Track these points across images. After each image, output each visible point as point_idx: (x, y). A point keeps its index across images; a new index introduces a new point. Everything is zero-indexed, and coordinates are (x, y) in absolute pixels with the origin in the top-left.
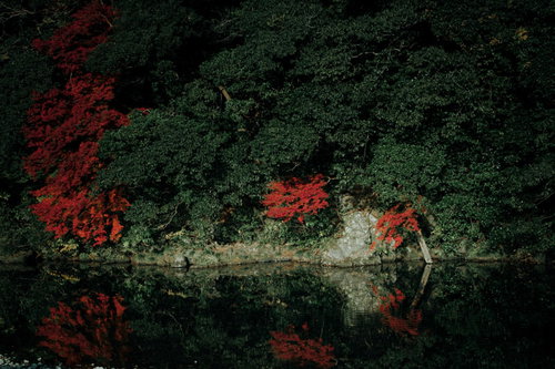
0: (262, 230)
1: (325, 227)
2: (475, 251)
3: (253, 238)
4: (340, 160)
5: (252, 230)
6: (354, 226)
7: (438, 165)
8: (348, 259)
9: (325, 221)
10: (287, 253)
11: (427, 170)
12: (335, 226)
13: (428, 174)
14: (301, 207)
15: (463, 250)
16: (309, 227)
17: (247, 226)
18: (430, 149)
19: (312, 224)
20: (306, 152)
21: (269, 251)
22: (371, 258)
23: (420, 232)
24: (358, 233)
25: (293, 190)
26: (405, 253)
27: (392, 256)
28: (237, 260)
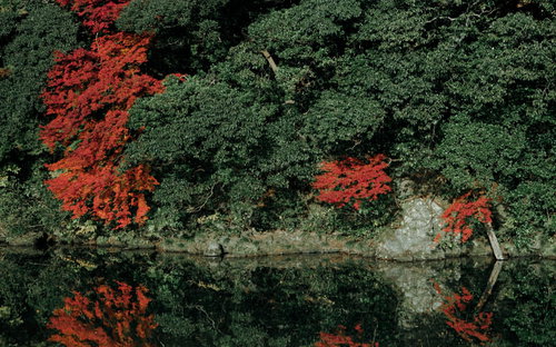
0: (307, 216)
1: (381, 215)
2: (552, 247)
3: (296, 225)
4: (406, 139)
5: (295, 216)
6: (415, 215)
7: (518, 149)
8: (407, 253)
9: (381, 208)
10: (335, 243)
11: (505, 153)
12: (392, 215)
13: (506, 158)
14: (358, 192)
15: (537, 245)
16: (362, 215)
17: (290, 211)
18: (510, 129)
19: (366, 211)
20: (370, 128)
21: (315, 241)
22: (433, 252)
23: (489, 224)
24: (420, 223)
25: (348, 173)
26: (471, 247)
27: (457, 251)
28: (279, 250)
